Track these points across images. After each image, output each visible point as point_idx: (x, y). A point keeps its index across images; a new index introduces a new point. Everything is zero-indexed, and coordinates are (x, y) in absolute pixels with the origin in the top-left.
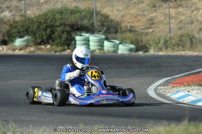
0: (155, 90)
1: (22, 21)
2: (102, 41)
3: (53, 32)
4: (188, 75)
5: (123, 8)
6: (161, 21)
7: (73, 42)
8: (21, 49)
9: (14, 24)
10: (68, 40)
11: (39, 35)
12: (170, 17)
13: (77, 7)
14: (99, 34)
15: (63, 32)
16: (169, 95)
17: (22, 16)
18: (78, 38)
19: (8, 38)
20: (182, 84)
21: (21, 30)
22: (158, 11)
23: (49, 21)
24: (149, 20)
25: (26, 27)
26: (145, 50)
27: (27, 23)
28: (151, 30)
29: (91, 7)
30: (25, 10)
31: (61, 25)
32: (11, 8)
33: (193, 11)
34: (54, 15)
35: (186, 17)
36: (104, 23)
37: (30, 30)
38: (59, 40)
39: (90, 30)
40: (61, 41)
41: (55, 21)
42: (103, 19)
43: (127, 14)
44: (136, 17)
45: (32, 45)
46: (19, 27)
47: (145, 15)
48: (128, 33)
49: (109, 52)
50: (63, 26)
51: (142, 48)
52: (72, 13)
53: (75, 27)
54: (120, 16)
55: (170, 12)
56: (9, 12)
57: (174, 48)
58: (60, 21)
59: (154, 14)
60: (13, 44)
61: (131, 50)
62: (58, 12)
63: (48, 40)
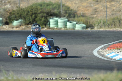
0: (98, 52)
1: (18, 10)
2: (66, 22)
3: (36, 17)
4: (117, 43)
5: (78, 2)
6: (101, 10)
7: (48, 23)
8: (17, 28)
9: (13, 12)
10: (45, 22)
11: (28, 19)
12: (107, 8)
13: (50, 2)
14: (64, 18)
15: (42, 17)
16: (106, 55)
17: (17, 7)
18: (51, 21)
19: (9, 21)
20: (114, 48)
21: (17, 16)
22: (100, 4)
23: (34, 10)
24: (94, 9)
25: (20, 14)
26: (91, 27)
27: (21, 12)
28: (95, 16)
29: (59, 2)
30: (19, 4)
31: (41, 12)
32: (11, 2)
33: (121, 4)
34: (37, 7)
35: (116, 7)
36: (67, 11)
37: (22, 16)
38: (40, 22)
39: (58, 15)
40: (41, 23)
41: (38, 10)
42: (66, 9)
43: (81, 6)
44: (86, 8)
45: (23, 25)
46: (16, 14)
47: (91, 7)
48: (81, 17)
49: (70, 29)
50: (42, 13)
51: (90, 27)
52: (47, 5)
53: (49, 14)
54: (76, 7)
55: (107, 5)
56: (10, 5)
57: (109, 26)
58: (41, 10)
59: (97, 6)
60: (12, 24)
61: (83, 28)
62: (39, 5)
63: (33, 22)
